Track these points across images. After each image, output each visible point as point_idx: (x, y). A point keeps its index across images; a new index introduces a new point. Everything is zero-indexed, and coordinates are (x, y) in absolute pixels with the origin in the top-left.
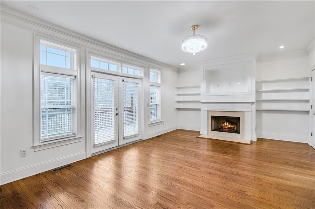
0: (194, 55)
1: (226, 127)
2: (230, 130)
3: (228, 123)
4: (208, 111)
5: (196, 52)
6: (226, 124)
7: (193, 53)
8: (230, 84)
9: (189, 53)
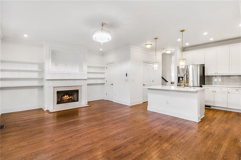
0: (102, 44)
1: (66, 99)
2: (69, 101)
3: (67, 96)
4: (54, 87)
5: (104, 42)
6: (66, 96)
7: (101, 43)
8: (66, 65)
9: (98, 42)
